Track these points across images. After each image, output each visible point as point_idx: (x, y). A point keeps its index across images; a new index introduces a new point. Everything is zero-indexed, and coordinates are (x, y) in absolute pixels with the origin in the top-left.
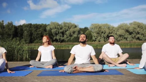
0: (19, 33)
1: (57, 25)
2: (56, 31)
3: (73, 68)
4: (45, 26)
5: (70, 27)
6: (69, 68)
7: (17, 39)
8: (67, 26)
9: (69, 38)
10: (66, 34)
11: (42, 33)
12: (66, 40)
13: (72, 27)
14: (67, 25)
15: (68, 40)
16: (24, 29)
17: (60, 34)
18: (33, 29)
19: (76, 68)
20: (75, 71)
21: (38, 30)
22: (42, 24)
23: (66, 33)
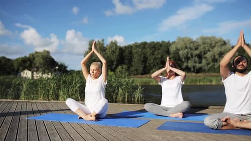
0: (126, 58)
1: (189, 42)
2: (188, 52)
3: (222, 120)
4: (168, 45)
5: (213, 45)
6: (214, 120)
7: (123, 68)
8: (208, 44)
9: (212, 64)
10: (205, 58)
11: (162, 57)
12: (206, 68)
13: (217, 45)
14: (209, 41)
15: (210, 68)
16: (134, 51)
17: (194, 59)
18: (148, 51)
19: (228, 121)
20: (225, 126)
21: (156, 53)
22: (162, 41)
23: (206, 55)
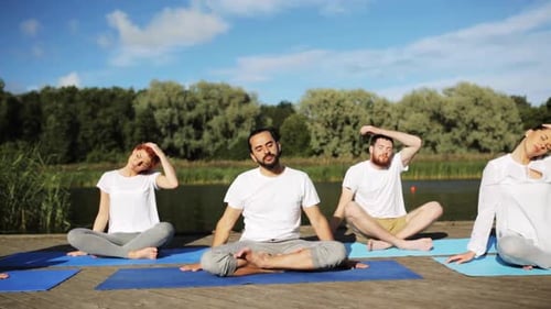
0: (26, 122)
1: (176, 92)
2: (172, 115)
3: (235, 256)
4: (131, 96)
5: (225, 101)
6: (221, 256)
7: (17, 147)
8: (214, 98)
9: (222, 142)
10: (209, 128)
11: (115, 123)
12: (210, 149)
13: (233, 101)
14: (215, 93)
15: (217, 150)
16: (45, 108)
17: (185, 128)
18: (83, 110)
19: (247, 257)
20: (242, 266)
21: (100, 114)
22: (116, 89)
23: (210, 123)
